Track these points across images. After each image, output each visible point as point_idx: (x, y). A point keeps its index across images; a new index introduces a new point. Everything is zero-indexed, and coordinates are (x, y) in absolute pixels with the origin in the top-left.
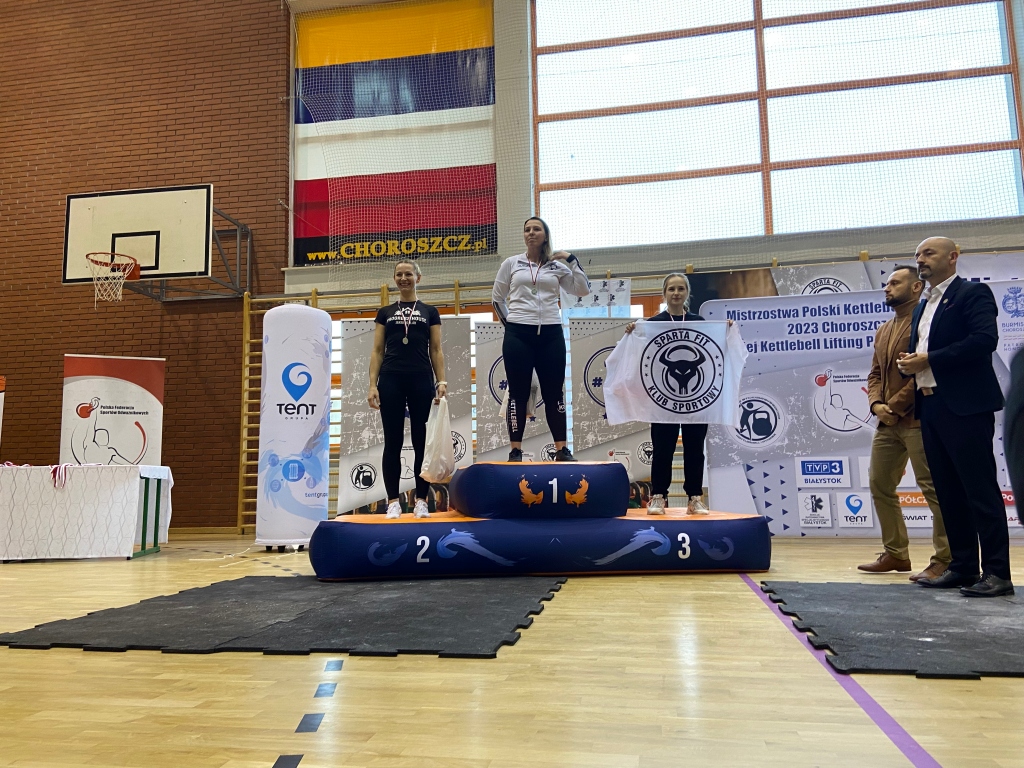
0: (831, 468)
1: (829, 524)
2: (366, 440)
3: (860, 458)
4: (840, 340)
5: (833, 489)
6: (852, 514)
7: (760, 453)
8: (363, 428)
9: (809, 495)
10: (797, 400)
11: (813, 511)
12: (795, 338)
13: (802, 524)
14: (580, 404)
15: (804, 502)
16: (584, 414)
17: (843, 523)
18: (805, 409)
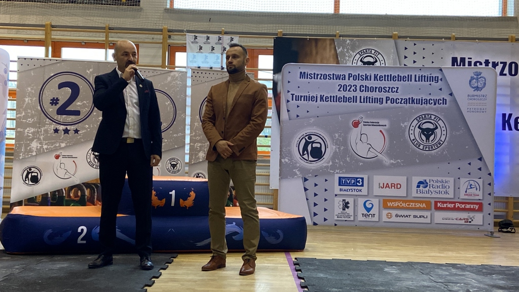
0: (356, 182)
1: (352, 218)
2: (35, 150)
3: (375, 176)
4: (370, 98)
5: (356, 195)
6: (367, 213)
7: (313, 170)
8: (32, 140)
9: (341, 199)
10: (339, 136)
11: (343, 210)
12: (342, 94)
13: (336, 218)
14: (195, 131)
15: (338, 203)
16: (198, 138)
17: (360, 218)
18: (343, 142)
